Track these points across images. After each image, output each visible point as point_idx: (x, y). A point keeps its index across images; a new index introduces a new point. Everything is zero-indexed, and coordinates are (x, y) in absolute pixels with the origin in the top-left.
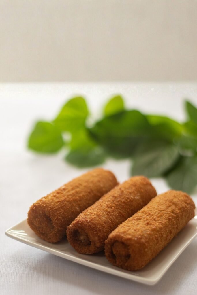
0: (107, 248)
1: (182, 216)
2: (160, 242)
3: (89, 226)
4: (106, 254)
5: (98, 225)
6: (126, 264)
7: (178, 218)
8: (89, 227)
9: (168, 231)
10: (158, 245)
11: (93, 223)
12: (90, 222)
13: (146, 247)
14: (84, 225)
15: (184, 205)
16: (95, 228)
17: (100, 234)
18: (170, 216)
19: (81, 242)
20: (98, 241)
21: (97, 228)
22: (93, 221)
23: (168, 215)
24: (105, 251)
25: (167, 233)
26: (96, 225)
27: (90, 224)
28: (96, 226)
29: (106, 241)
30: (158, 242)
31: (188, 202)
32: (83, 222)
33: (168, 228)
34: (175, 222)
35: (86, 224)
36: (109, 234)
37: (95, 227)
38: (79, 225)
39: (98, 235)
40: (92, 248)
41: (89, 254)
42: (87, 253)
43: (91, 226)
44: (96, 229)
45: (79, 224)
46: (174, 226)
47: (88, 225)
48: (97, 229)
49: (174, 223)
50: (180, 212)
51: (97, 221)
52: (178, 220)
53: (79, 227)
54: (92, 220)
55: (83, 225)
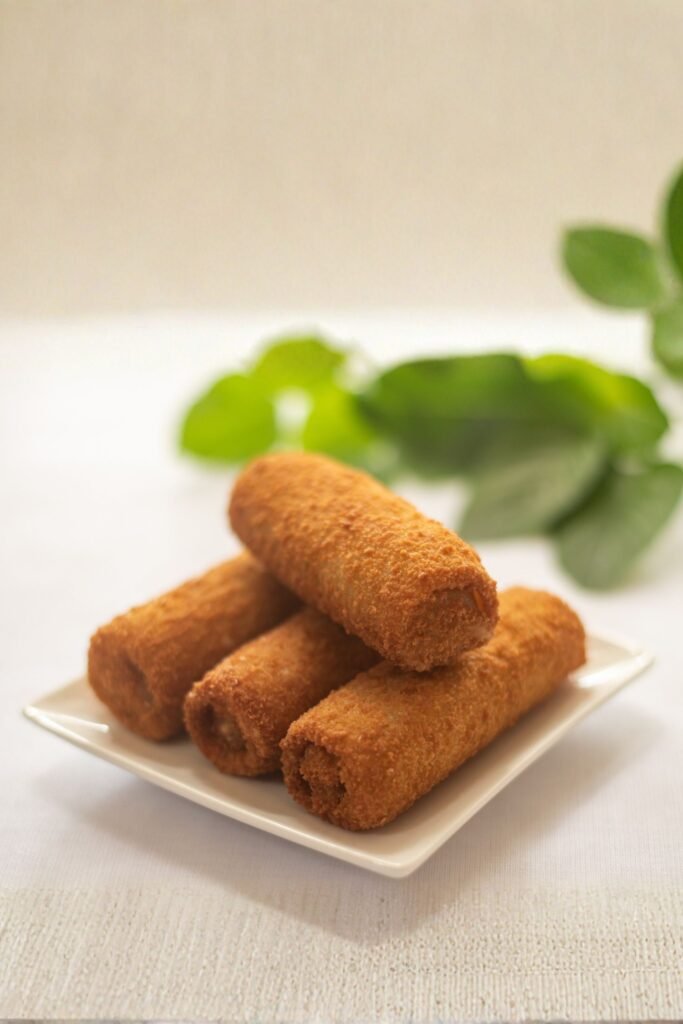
0: (287, 760)
1: (530, 664)
2: (441, 747)
3: (237, 696)
4: (287, 779)
5: (263, 694)
6: (336, 813)
7: (513, 673)
8: (237, 700)
9: (472, 713)
10: (433, 755)
11: (248, 689)
12: (240, 683)
13: (390, 764)
14: (224, 694)
15: (542, 630)
16: (253, 703)
17: (267, 720)
18: (486, 667)
19: (225, 741)
20: (262, 742)
21: (259, 703)
22: (249, 683)
23: (481, 664)
24: (283, 769)
25: (472, 718)
26: (257, 693)
27: (238, 690)
28: (257, 697)
29: (284, 743)
30: (436, 745)
31: (557, 622)
32: (221, 685)
33: (475, 703)
34: (501, 684)
35: (229, 692)
36: (291, 722)
37: (254, 699)
38: (211, 693)
39: (262, 723)
40: (251, 760)
41: (244, 777)
42: (242, 772)
43: (242, 699)
44: (256, 706)
45: (210, 689)
46: (499, 697)
47: (232, 694)
48: (259, 705)
49: (498, 687)
50: (521, 655)
51: (261, 683)
52: (515, 677)
53: (212, 699)
54: (247, 679)
55: (221, 694)
